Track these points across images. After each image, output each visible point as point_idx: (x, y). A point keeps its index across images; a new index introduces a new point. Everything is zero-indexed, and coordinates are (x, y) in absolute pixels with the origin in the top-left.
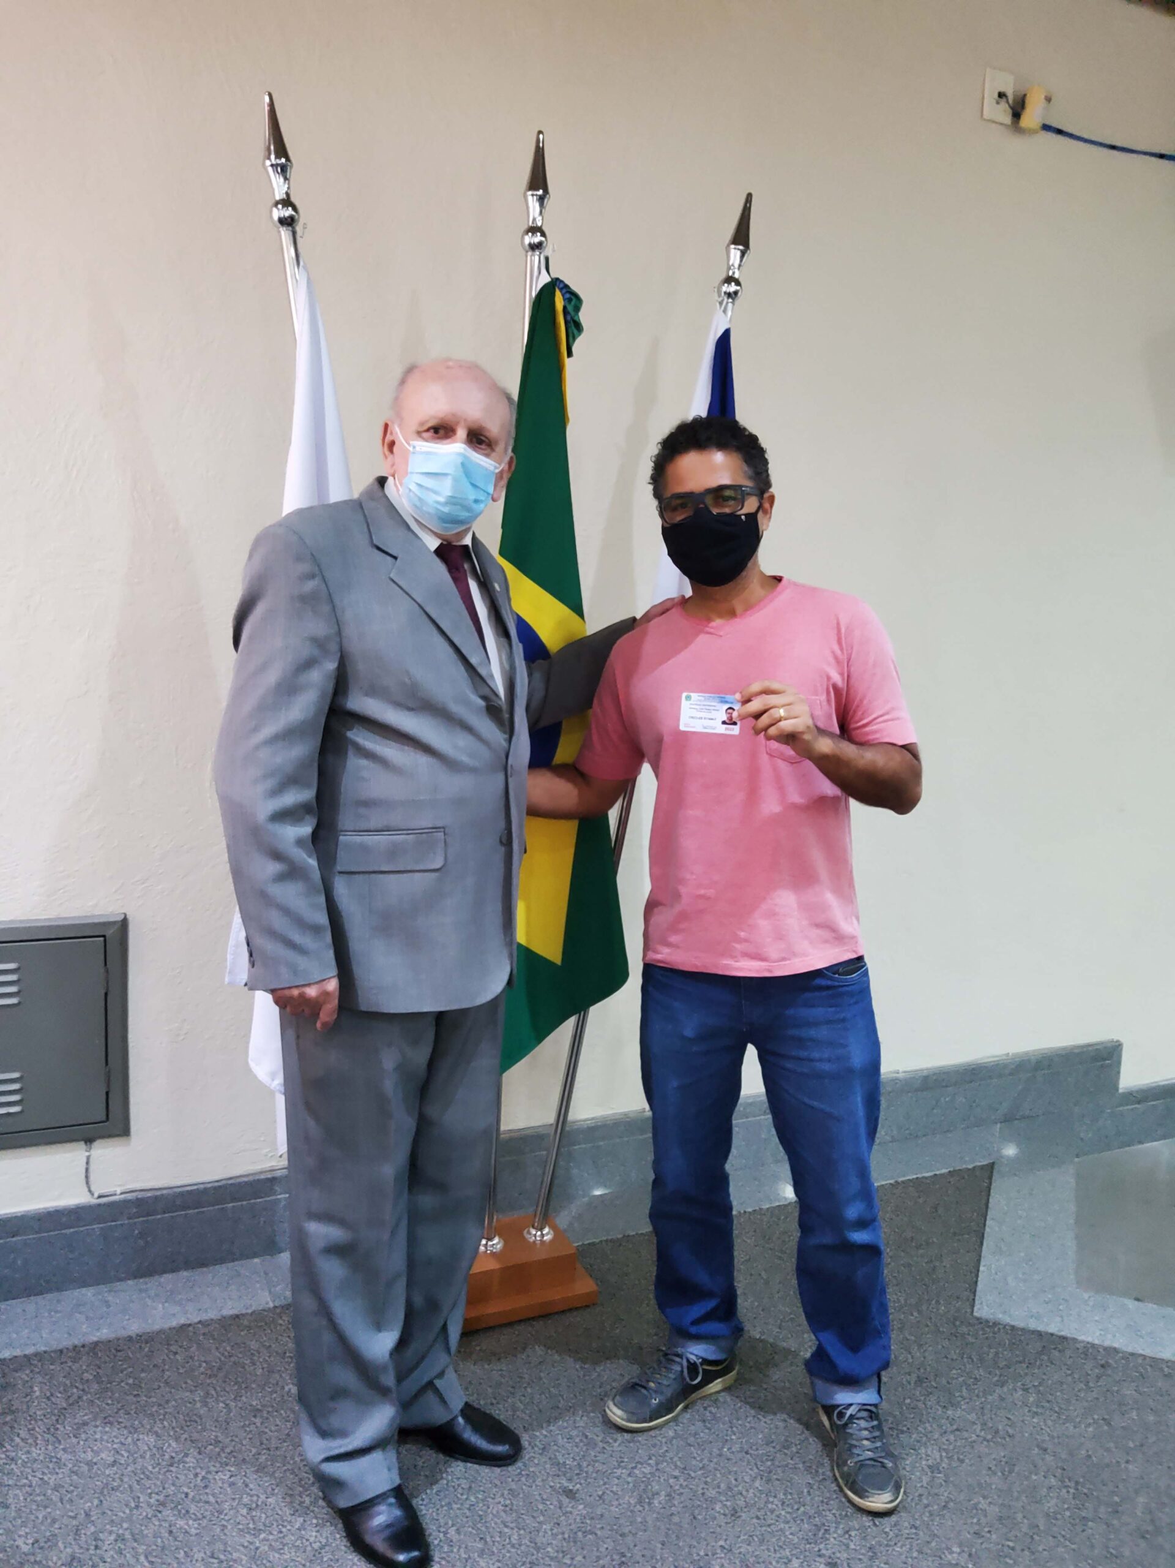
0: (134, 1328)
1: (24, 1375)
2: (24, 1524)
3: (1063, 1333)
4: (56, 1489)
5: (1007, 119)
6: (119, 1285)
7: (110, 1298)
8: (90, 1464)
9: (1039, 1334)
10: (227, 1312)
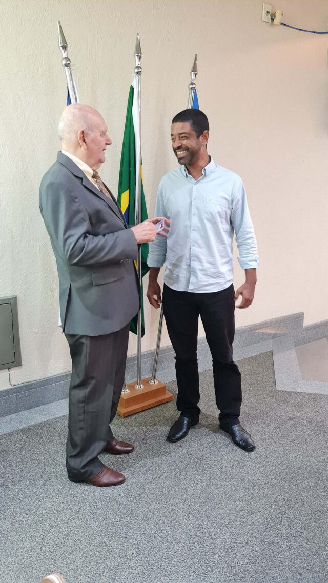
0: (33, 423)
1: (3, 441)
2: (24, 478)
3: (302, 391)
4: (29, 467)
5: (270, 21)
6: (22, 412)
7: (21, 416)
8: (36, 460)
9: (296, 392)
10: (61, 415)
